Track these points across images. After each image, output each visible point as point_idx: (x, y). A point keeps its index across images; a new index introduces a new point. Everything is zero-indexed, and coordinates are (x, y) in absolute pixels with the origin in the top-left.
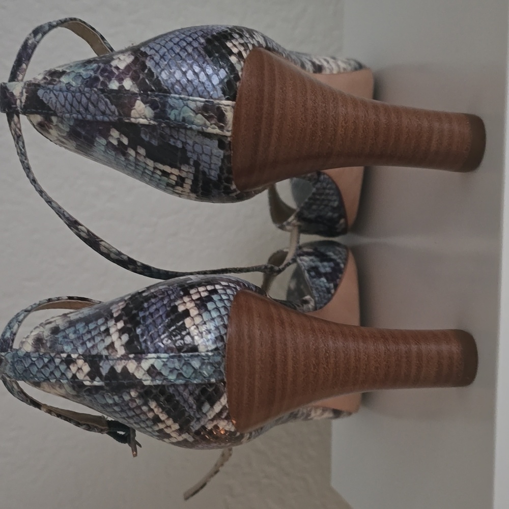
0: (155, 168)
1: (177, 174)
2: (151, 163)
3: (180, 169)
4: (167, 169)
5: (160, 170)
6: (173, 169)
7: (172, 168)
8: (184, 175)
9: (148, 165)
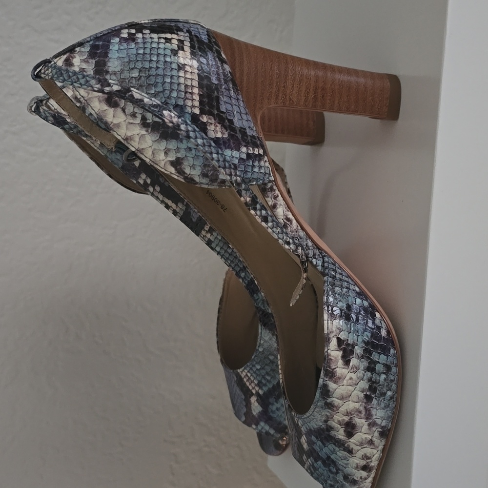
0: (159, 38)
1: (177, 38)
2: (155, 36)
3: (178, 34)
4: (169, 36)
5: (163, 38)
6: (173, 35)
7: (171, 34)
8: (182, 38)
9: (153, 38)
